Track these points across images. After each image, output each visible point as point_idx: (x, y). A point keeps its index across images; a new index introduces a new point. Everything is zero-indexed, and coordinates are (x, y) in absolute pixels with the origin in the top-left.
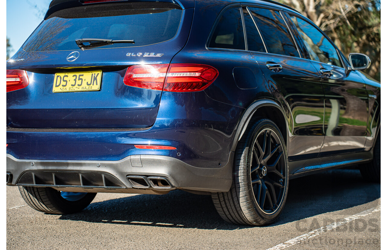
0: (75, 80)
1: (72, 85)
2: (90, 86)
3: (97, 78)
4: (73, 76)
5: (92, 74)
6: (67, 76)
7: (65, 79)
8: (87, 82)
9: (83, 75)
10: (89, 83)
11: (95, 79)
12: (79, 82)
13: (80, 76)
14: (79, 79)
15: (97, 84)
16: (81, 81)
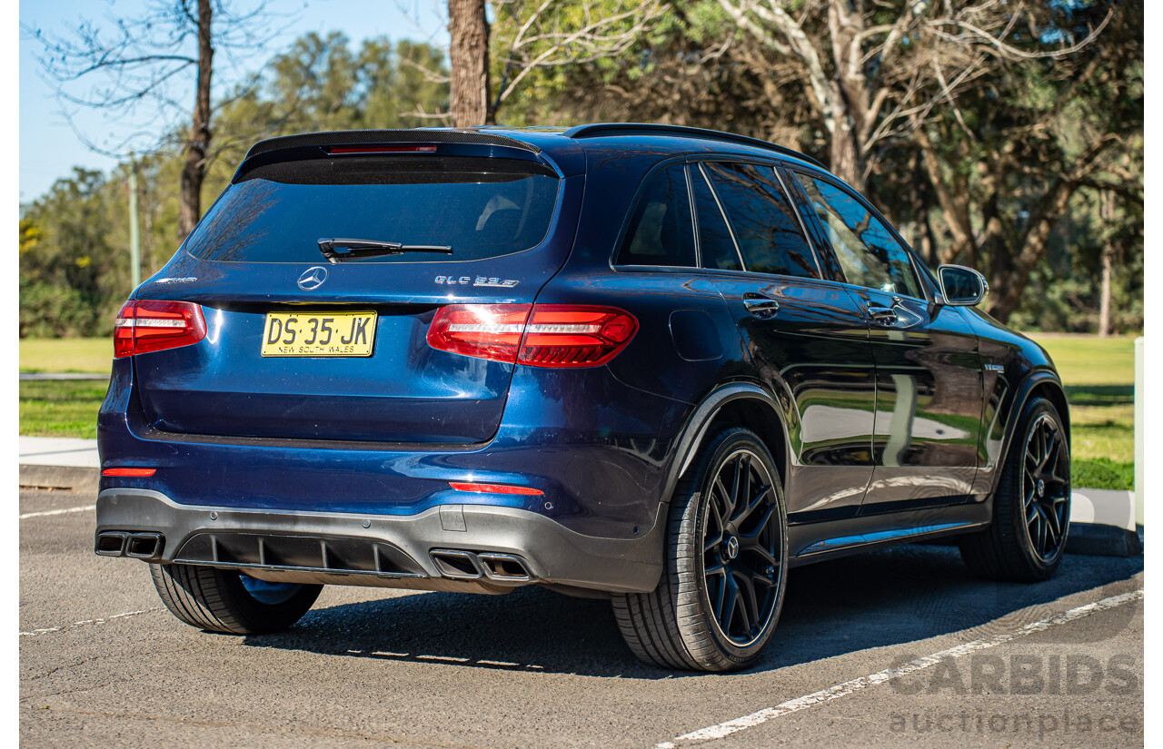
0: (314, 330)
1: (307, 342)
2: (350, 345)
3: (366, 327)
4: (309, 322)
5: (355, 319)
6: (295, 321)
7: (289, 328)
8: (343, 337)
9: (332, 320)
10: (347, 338)
11: (362, 330)
12: (323, 336)
13: (325, 321)
14: (324, 329)
15: (365, 343)
16: (327, 332)
